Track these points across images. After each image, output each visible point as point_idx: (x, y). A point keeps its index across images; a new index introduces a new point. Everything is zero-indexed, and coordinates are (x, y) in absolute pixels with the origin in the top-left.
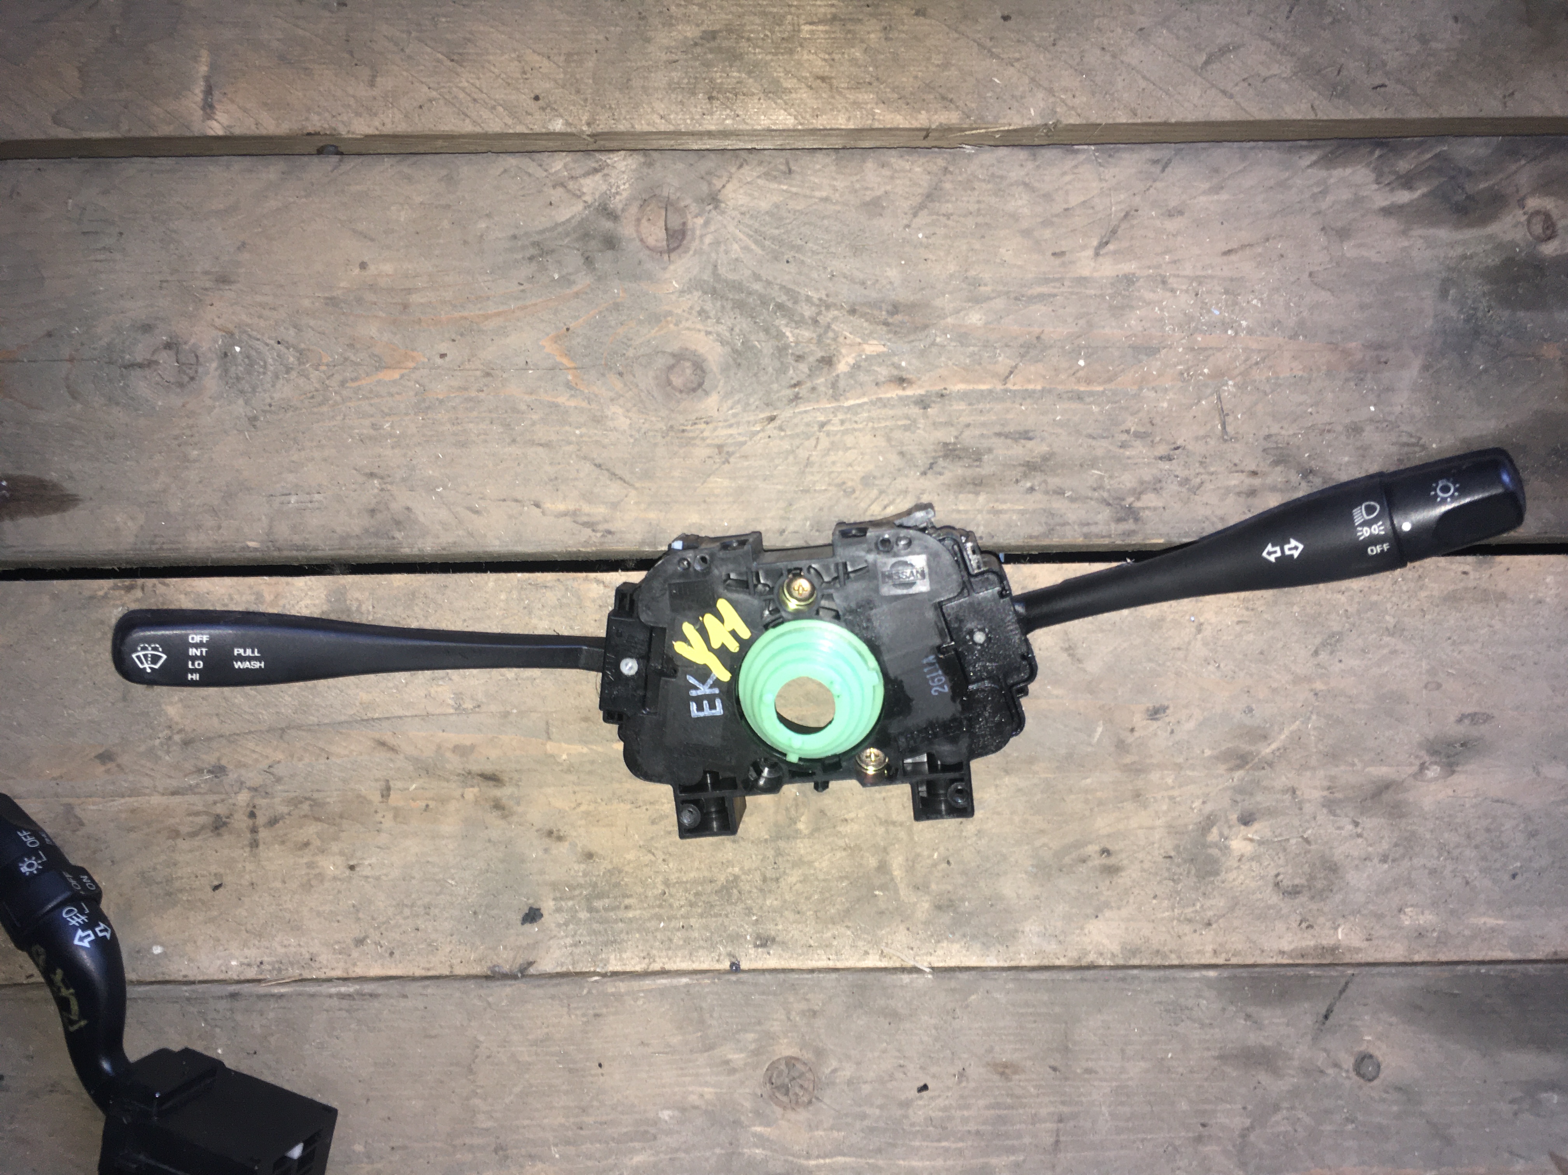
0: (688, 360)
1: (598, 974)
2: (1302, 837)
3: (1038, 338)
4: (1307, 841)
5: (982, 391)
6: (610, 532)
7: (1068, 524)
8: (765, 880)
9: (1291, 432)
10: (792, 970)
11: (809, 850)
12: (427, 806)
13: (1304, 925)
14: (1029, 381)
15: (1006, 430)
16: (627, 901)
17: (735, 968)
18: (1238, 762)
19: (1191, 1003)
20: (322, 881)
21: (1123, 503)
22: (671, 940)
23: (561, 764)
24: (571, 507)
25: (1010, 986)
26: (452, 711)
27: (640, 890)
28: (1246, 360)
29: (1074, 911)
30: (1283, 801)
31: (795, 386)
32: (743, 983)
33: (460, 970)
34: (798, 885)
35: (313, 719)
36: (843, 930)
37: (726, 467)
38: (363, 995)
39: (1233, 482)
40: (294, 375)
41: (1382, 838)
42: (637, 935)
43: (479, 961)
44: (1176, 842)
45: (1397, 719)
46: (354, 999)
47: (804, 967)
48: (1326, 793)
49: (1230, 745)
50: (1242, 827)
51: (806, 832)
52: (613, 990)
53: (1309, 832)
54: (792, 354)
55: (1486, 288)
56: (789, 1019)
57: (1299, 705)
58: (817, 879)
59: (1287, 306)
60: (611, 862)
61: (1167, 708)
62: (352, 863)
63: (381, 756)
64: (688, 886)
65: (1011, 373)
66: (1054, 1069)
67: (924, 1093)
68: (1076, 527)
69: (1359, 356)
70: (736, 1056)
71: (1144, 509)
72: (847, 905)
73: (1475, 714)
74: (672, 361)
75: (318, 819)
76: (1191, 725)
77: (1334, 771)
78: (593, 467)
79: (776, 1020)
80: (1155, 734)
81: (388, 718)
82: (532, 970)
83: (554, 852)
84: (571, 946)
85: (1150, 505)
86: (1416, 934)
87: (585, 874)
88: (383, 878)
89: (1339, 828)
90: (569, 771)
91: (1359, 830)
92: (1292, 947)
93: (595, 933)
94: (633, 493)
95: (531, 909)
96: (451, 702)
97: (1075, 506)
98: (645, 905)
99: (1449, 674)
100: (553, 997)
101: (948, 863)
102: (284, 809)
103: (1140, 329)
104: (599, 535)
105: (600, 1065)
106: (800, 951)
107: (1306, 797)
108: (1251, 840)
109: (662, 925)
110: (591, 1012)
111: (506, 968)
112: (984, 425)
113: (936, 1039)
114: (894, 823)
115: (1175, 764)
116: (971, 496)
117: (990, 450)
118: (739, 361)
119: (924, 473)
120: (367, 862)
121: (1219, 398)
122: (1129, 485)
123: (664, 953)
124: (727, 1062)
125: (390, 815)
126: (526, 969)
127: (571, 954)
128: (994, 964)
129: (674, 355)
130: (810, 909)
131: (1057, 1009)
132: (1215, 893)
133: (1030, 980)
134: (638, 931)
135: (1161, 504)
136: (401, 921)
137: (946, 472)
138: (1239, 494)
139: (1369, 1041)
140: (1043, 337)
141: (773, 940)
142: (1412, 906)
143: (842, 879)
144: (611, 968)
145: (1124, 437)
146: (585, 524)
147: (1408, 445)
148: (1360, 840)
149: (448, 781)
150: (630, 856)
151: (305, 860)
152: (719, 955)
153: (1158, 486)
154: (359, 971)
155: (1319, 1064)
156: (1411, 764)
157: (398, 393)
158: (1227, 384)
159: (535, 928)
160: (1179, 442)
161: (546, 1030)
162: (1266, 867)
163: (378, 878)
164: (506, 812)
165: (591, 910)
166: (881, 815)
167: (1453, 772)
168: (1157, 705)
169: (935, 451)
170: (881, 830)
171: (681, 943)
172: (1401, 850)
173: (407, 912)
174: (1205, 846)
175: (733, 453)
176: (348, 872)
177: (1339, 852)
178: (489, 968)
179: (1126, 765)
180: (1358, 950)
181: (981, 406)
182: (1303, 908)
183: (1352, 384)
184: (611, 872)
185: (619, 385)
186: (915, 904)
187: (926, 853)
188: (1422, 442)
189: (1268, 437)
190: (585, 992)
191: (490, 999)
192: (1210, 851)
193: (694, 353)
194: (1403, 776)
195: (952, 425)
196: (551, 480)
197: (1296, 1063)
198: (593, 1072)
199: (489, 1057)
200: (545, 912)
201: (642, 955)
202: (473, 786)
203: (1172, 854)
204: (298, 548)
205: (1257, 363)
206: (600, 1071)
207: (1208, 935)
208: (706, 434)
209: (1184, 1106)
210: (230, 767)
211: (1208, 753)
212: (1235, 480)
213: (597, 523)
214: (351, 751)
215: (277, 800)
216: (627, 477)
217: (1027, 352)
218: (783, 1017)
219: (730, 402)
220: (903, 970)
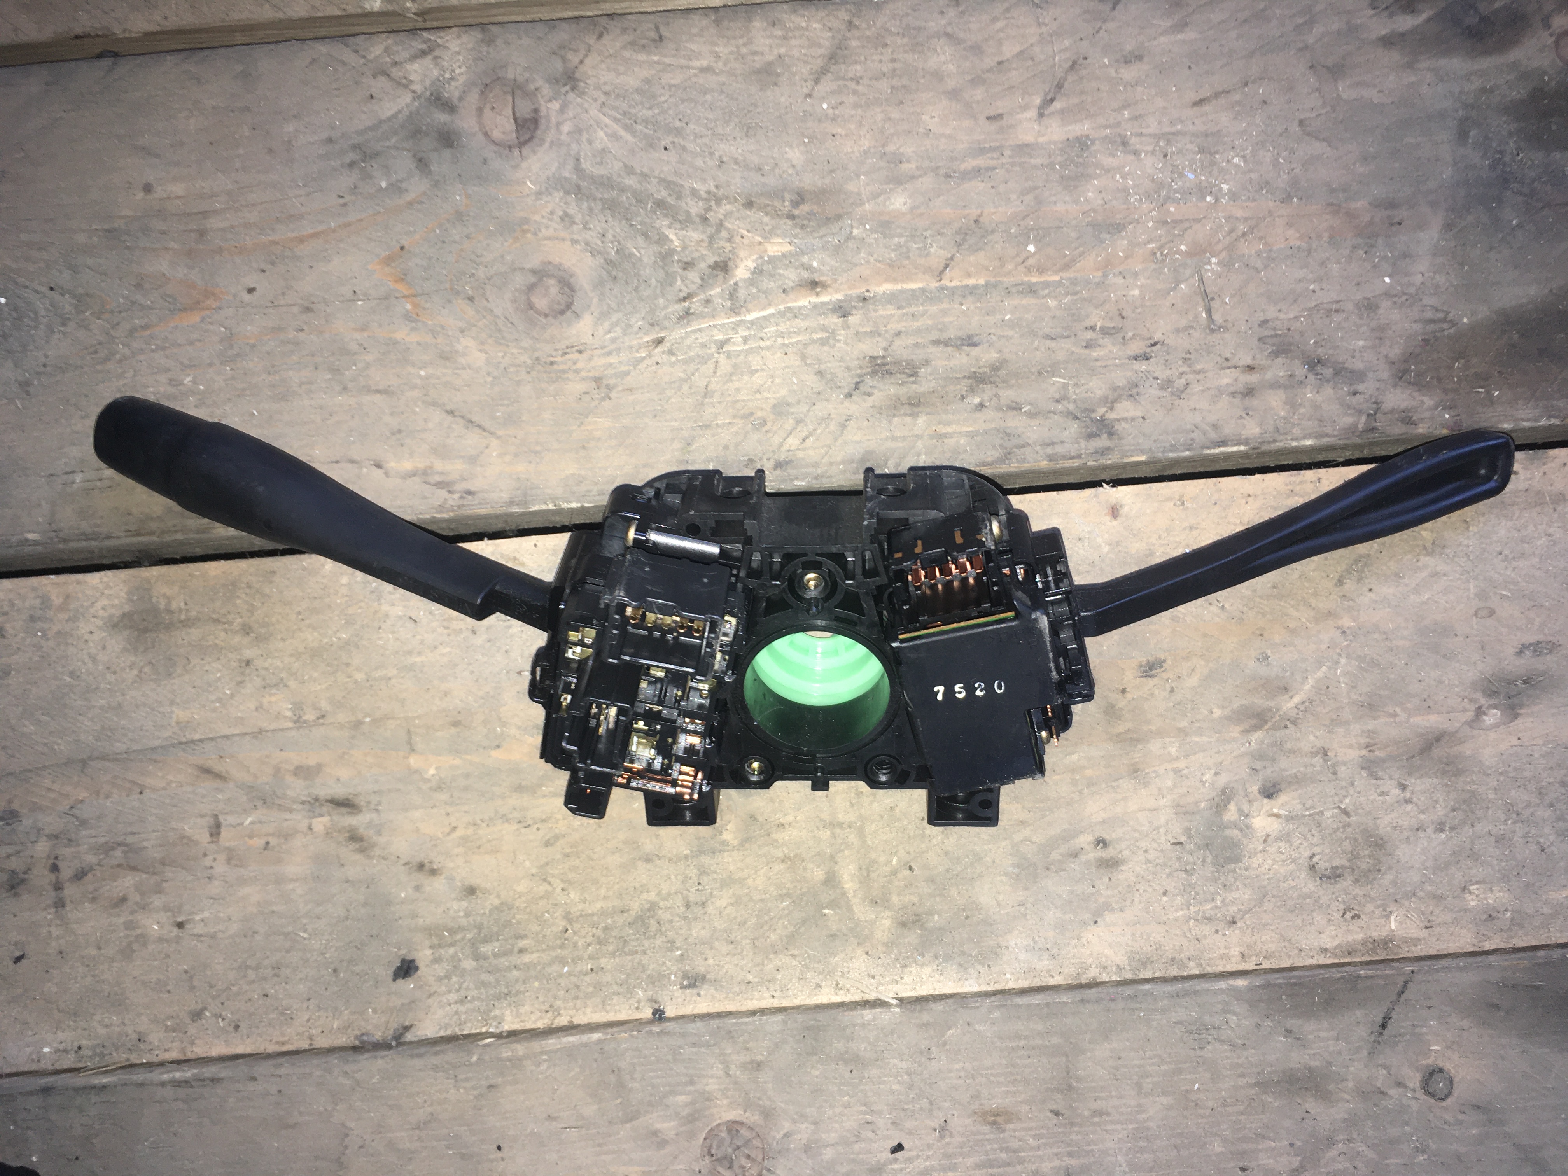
0: (553, 276)
1: (492, 1035)
2: (1339, 808)
3: (976, 221)
4: (1346, 813)
5: (913, 290)
6: (469, 493)
7: (1029, 444)
8: (688, 906)
9: (1291, 316)
10: (730, 1014)
11: (739, 864)
12: (268, 843)
13: (1349, 915)
14: (969, 275)
15: (945, 336)
16: (522, 944)
17: (659, 1015)
18: (1255, 721)
19: (1217, 1020)
20: (145, 945)
21: (1093, 415)
22: (578, 987)
23: (429, 780)
24: (421, 464)
25: (997, 1014)
26: (291, 725)
27: (535, 928)
28: (1231, 231)
29: (1067, 917)
30: (1313, 766)
31: (684, 299)
32: (668, 1033)
33: (322, 1042)
34: (730, 908)
35: (120, 747)
36: (787, 960)
37: (606, 404)
38: (203, 1080)
39: (1226, 381)
40: (72, 325)
41: (1437, 802)
42: (537, 984)
43: (343, 1029)
44: (1187, 824)
45: (1444, 656)
46: (192, 1087)
47: (743, 1009)
48: (1364, 752)
49: (1244, 702)
50: (1266, 801)
51: (736, 843)
52: (510, 1054)
53: (1347, 801)
54: (679, 261)
55: (1514, 126)
56: (728, 1075)
57: (1324, 647)
58: (751, 899)
59: (1275, 164)
60: (498, 896)
61: (1164, 661)
62: (179, 920)
63: (207, 785)
64: (595, 918)
65: (947, 266)
66: (1057, 1114)
67: (899, 1154)
68: (1038, 448)
69: (1367, 218)
70: (666, 1125)
71: (1118, 420)
72: (791, 928)
73: (1539, 643)
74: (532, 279)
75: (134, 869)
76: (1194, 681)
77: (1371, 725)
78: (444, 415)
79: (712, 1077)
80: (1152, 695)
81: (212, 739)
82: (409, 1037)
83: (428, 889)
84: (456, 1003)
85: (1126, 415)
86: (1485, 916)
87: (467, 915)
88: (220, 935)
89: (1383, 794)
90: (439, 788)
91: (1408, 795)
92: (1336, 943)
93: (484, 984)
94: (494, 442)
95: (403, 961)
96: (289, 714)
97: (1034, 422)
98: (544, 946)
99: (1502, 597)
100: (435, 1068)
101: (911, 868)
102: (91, 859)
103: (1100, 202)
104: (456, 496)
105: (499, 1148)
106: (737, 989)
107: (1339, 759)
108: (1277, 816)
109: (566, 969)
110: (484, 1083)
111: (378, 1036)
112: (918, 331)
113: (911, 1087)
114: (840, 825)
115: (1180, 730)
116: (908, 419)
117: (927, 362)
118: (614, 273)
119: (849, 395)
120: (197, 918)
121: (1201, 280)
122: (1099, 393)
123: (571, 1004)
124: (655, 1133)
125: (222, 858)
126: (401, 1035)
127: (456, 1013)
128: (976, 989)
129: (534, 272)
130: (746, 937)
131: (1055, 1040)
132: (1238, 883)
133: (1020, 1006)
134: (536, 978)
135: (1139, 414)
136: (246, 987)
137: (876, 391)
138: (1233, 394)
139: (1436, 1052)
140: (981, 219)
141: (704, 978)
142: (1477, 883)
143: (782, 897)
144: (506, 1027)
145: (1090, 335)
146: (439, 485)
147: (1432, 321)
148: (1409, 807)
149: (291, 811)
150: (521, 887)
151: (121, 920)
152: (639, 1002)
153: (1134, 391)
154: (200, 1050)
155: (1379, 1084)
156: (1465, 710)
157: (199, 341)
158: (1209, 263)
159: (409, 985)
160: (1157, 337)
161: (430, 1109)
162: (1298, 848)
163: (213, 937)
164: (365, 844)
165: (477, 957)
166: (825, 816)
167: (1516, 716)
168: (1151, 659)
169: (861, 367)
170: (825, 834)
171: (591, 989)
172: (1459, 815)
173: (251, 974)
174: (1223, 827)
175: (615, 386)
176: (176, 930)
177: (1385, 823)
178: (356, 1037)
179: (1120, 734)
180: (1416, 941)
181: (913, 309)
182: (1346, 894)
183: (1361, 252)
184: (498, 909)
185: (470, 312)
186: (873, 923)
187: (882, 859)
188: (1451, 315)
189: (1264, 323)
190: (475, 1058)
191: (358, 1076)
192: (1228, 832)
193: (559, 267)
194: (1457, 725)
195: (880, 335)
196: (393, 434)
197: (1351, 1084)
198: (492, 1156)
199: (361, 1147)
200: (421, 964)
201: (544, 1008)
202: (322, 816)
203: (1183, 839)
204: (87, 537)
205: (1244, 234)
206: (499, 1154)
207: (1234, 935)
208: (580, 365)
209: (1217, 1147)
210: (24, 811)
211: (1217, 713)
212: (1227, 378)
213: (453, 483)
214: (169, 783)
215: (83, 848)
216: (487, 424)
217: (964, 240)
218: (721, 1073)
219: (607, 325)
220: (866, 1004)
